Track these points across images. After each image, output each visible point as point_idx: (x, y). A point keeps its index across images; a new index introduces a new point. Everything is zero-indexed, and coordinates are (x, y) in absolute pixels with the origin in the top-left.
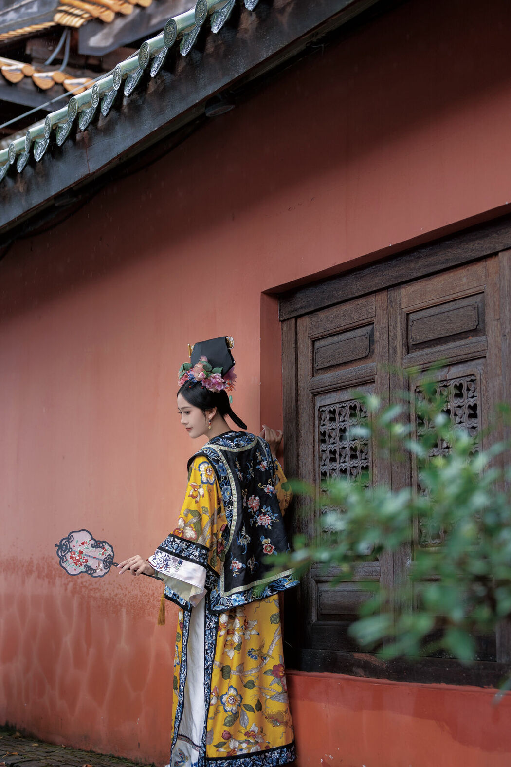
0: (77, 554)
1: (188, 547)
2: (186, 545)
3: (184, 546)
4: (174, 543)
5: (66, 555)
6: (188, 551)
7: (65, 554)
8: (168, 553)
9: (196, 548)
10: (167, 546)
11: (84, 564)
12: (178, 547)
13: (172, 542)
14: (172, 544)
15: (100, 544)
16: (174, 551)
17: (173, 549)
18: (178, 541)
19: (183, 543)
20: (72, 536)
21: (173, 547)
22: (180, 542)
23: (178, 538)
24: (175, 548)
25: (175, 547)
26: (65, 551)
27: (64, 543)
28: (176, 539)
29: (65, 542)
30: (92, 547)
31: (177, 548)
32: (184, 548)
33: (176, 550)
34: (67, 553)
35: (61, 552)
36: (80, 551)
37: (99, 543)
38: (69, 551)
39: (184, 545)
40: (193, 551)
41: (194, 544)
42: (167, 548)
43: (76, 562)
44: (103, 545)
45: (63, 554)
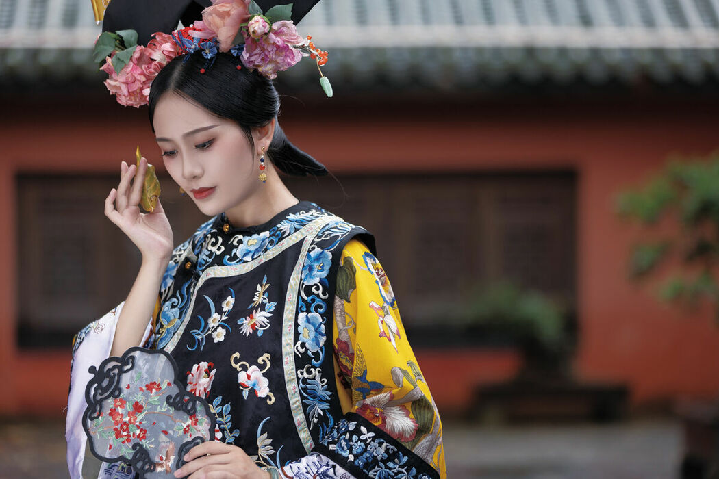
0: (129, 408)
1: (391, 457)
2: (387, 451)
3: (381, 452)
4: (355, 438)
5: (104, 403)
6: (387, 467)
7: (103, 400)
8: (333, 460)
9: (409, 466)
10: (334, 442)
11: (134, 440)
12: (365, 450)
13: (352, 433)
14: (350, 439)
15: (188, 402)
16: (351, 458)
17: (351, 453)
18: (366, 434)
19: (380, 444)
20: (133, 358)
21: (350, 449)
22: (374, 439)
23: (370, 428)
24: (354, 451)
25: (358, 447)
26: (104, 390)
27: (109, 370)
28: (363, 429)
29: (114, 367)
30: (168, 403)
31: (361, 454)
32: (379, 458)
33: (356, 456)
34: (107, 397)
35: (96, 390)
36: (137, 403)
37: (187, 398)
38: (113, 395)
39: (382, 450)
40: (399, 472)
41: (407, 452)
42: (332, 447)
43: (118, 427)
44: (194, 407)
45: (99, 397)
